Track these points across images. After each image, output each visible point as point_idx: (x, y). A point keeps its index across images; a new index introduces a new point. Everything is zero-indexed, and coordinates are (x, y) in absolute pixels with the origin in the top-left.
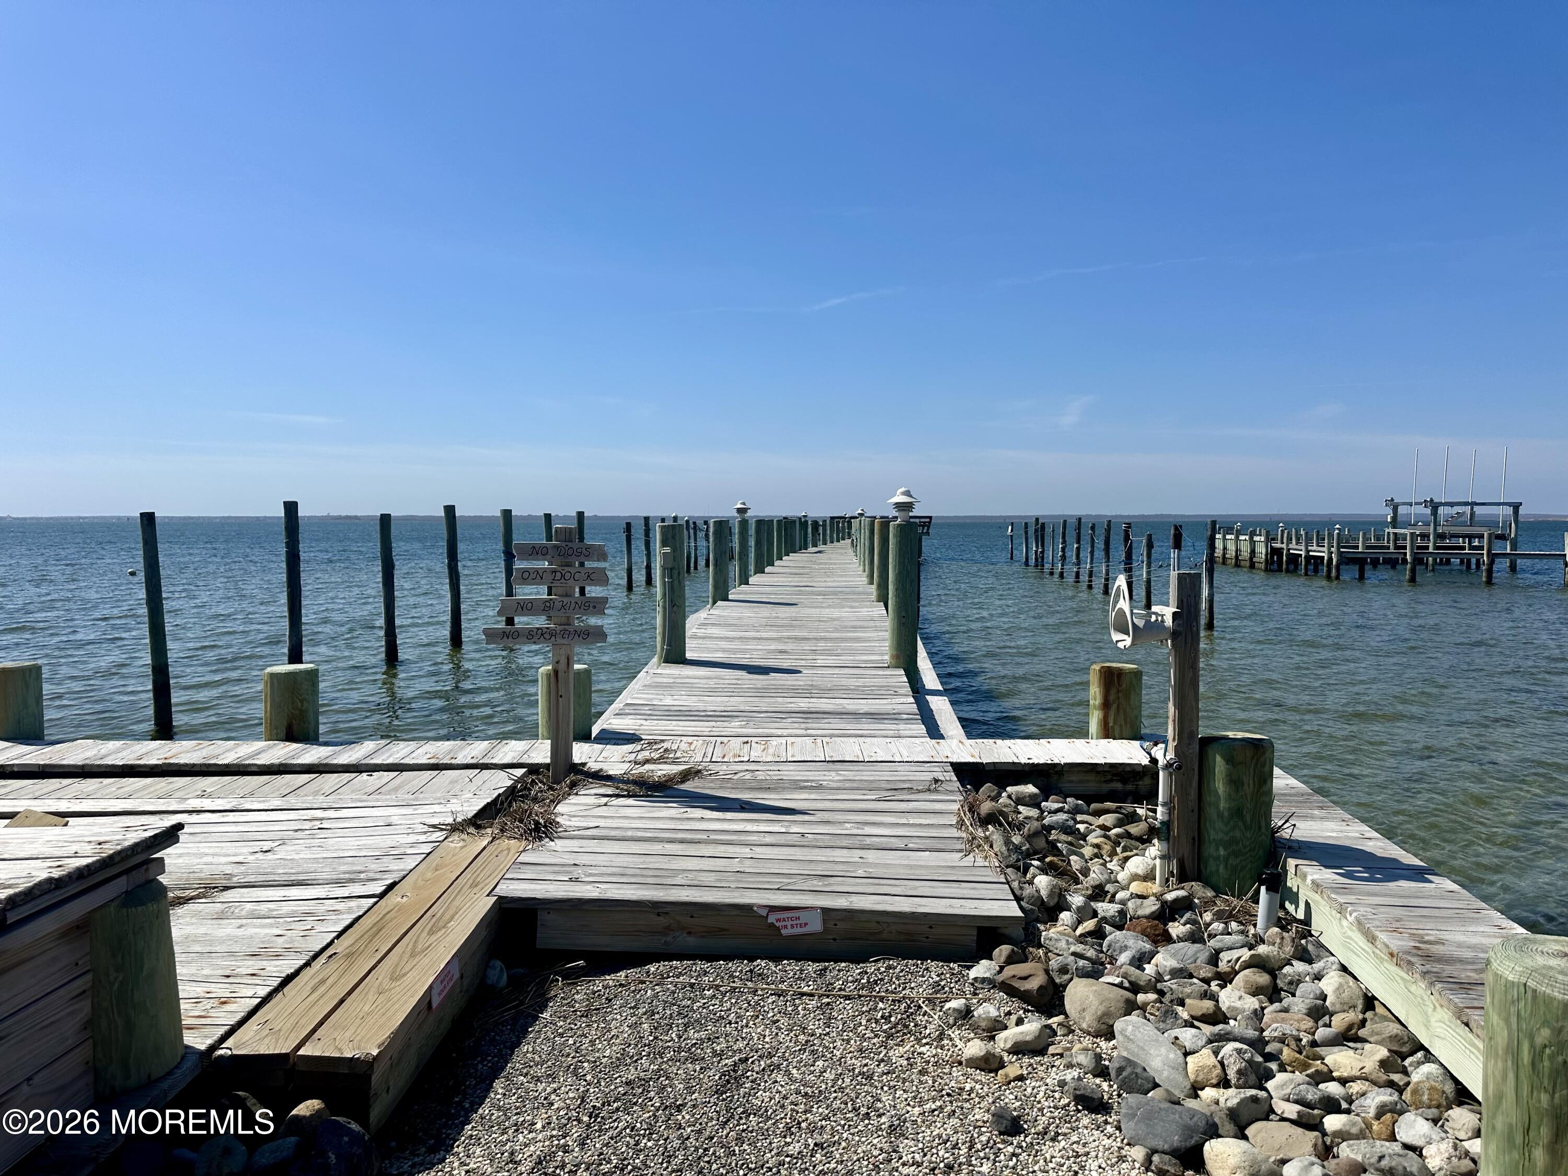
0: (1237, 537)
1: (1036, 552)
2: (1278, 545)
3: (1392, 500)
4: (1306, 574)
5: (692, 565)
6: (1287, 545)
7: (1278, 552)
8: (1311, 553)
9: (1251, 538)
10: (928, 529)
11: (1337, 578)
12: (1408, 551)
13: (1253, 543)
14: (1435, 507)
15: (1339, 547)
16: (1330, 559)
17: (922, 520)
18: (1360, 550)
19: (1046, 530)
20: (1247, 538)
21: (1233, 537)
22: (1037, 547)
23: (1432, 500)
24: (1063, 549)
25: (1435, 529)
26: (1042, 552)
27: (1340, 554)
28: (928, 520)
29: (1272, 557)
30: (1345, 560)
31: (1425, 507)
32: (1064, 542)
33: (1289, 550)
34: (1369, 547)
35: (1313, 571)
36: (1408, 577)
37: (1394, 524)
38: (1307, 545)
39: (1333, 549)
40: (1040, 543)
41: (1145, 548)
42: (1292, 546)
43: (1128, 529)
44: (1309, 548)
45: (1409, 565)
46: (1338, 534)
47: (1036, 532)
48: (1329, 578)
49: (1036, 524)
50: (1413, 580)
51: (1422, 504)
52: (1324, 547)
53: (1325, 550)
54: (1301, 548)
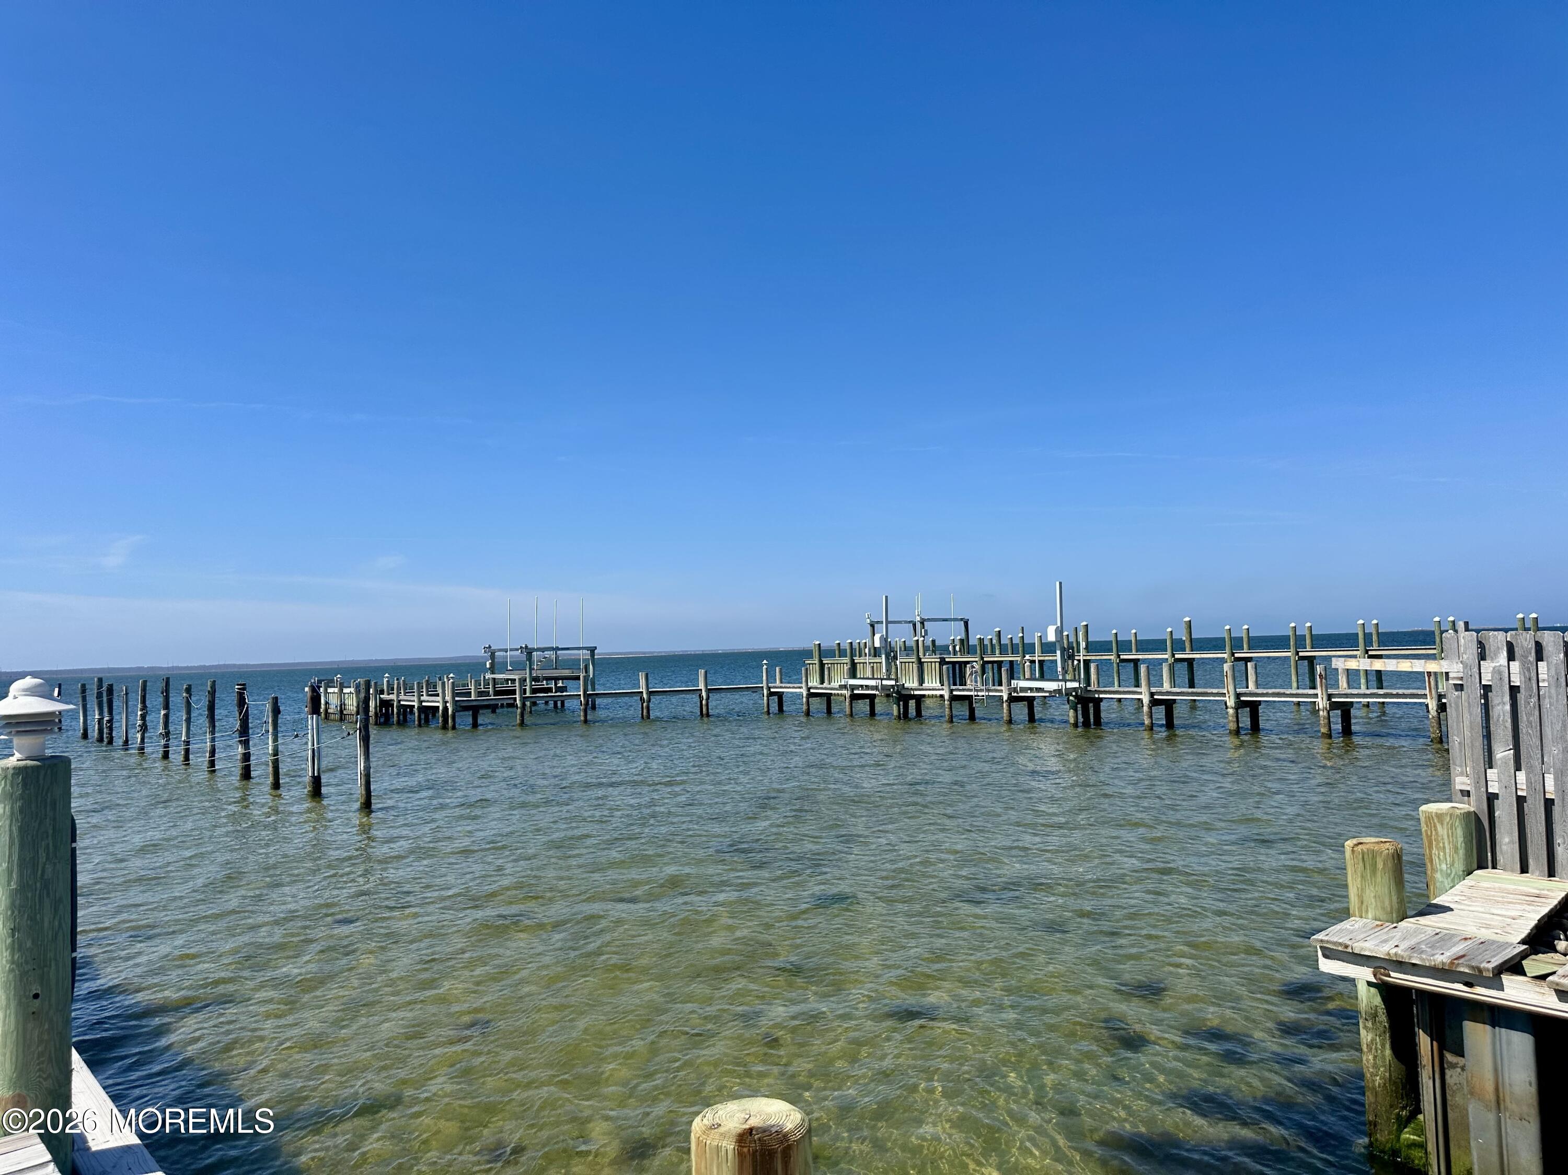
0: (341, 690)
1: (100, 721)
2: (385, 696)
3: (490, 647)
4: (420, 725)
6: (398, 696)
7: (387, 704)
8: (424, 704)
11: (454, 728)
12: (517, 696)
14: (529, 652)
15: (454, 694)
16: (446, 709)
18: (473, 698)
19: (115, 694)
21: (336, 690)
22: (101, 713)
23: (526, 646)
24: (143, 717)
25: (531, 673)
26: (110, 722)
27: (455, 703)
29: (381, 710)
30: (460, 708)
31: (521, 652)
32: (144, 707)
33: (399, 701)
34: (480, 694)
35: (427, 721)
36: (518, 721)
37: (492, 670)
38: (420, 695)
39: (448, 698)
40: (106, 710)
41: (270, 714)
42: (402, 697)
43: (244, 687)
44: (422, 698)
45: (519, 710)
46: (453, 683)
47: (99, 695)
48: (445, 727)
49: (100, 686)
50: (522, 724)
51: (517, 650)
52: (438, 695)
53: (439, 699)
54: (412, 698)
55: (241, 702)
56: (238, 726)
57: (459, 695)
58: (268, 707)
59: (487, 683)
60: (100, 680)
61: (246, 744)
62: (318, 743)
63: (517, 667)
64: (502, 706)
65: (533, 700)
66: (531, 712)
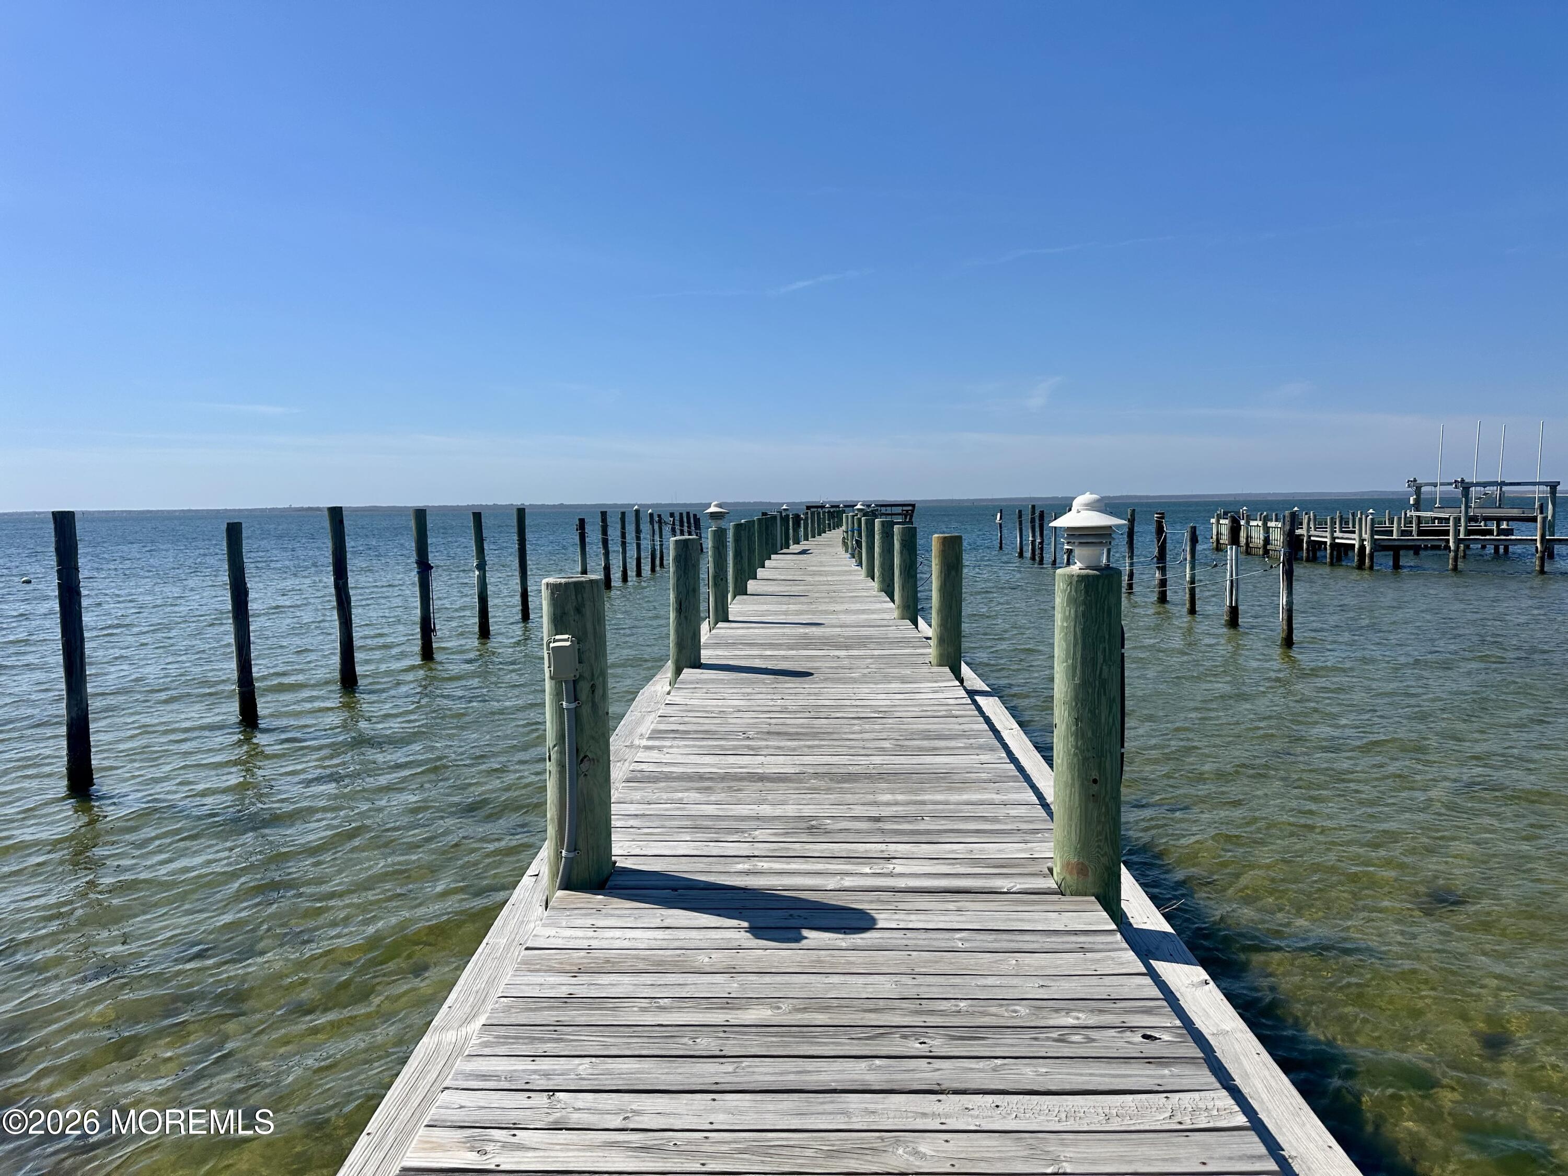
1: (1033, 542)
2: (1298, 532)
3: (1415, 480)
4: (1332, 564)
5: (658, 562)
6: (1308, 531)
7: (1297, 539)
8: (1337, 541)
9: (1265, 524)
10: (911, 519)
11: (1371, 568)
12: (1451, 538)
13: (1267, 530)
14: (1466, 487)
15: (1373, 532)
16: (1362, 548)
17: (905, 508)
18: (1394, 537)
20: (1260, 523)
22: (1034, 536)
23: (1463, 481)
25: (1466, 512)
26: (1041, 543)
27: (1374, 542)
28: (910, 508)
30: (1378, 547)
31: (1456, 487)
33: (1309, 537)
34: (1403, 533)
35: (1339, 559)
36: (1450, 566)
37: (1417, 506)
38: (1333, 532)
39: (1366, 536)
40: (1038, 534)
41: (1188, 543)
42: (1312, 532)
43: (1162, 516)
44: (1336, 535)
45: (1452, 554)
46: (1372, 519)
47: (1033, 521)
48: (1361, 566)
49: (1033, 512)
50: (1455, 568)
51: (1451, 484)
52: (1354, 532)
53: (1356, 536)
54: (1324, 534)
55: (1160, 530)
56: (1156, 552)
57: (1378, 533)
58: (1187, 536)
59: (1409, 521)
60: (1033, 507)
61: (1163, 570)
62: (1237, 575)
63: (1447, 503)
64: (1426, 547)
65: (1467, 543)
66: (1464, 557)
